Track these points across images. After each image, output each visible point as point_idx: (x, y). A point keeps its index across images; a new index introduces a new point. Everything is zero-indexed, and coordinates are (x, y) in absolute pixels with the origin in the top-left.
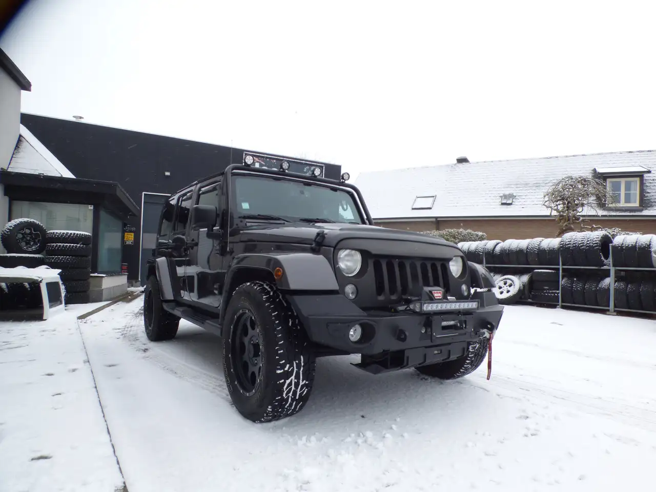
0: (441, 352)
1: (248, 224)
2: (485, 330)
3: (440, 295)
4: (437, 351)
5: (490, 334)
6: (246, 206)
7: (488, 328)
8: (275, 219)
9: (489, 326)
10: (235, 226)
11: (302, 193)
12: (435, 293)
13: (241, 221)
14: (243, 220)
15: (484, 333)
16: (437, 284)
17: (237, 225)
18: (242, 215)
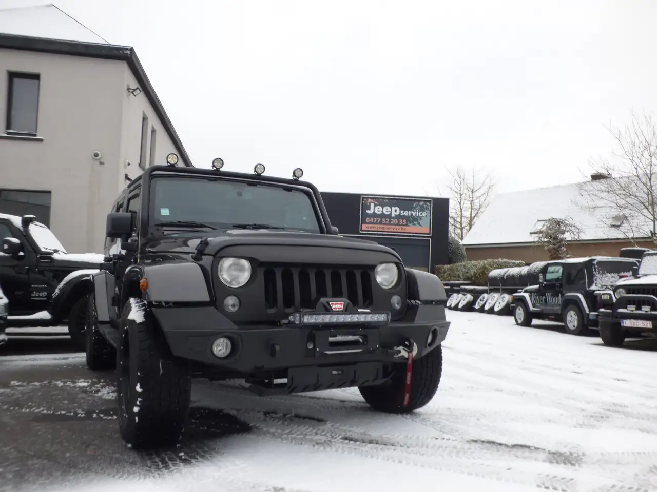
0: (343, 372)
1: (166, 233)
2: (401, 348)
3: (340, 306)
4: (338, 371)
5: (408, 352)
6: (165, 212)
7: (405, 346)
8: (197, 226)
9: (407, 343)
10: (149, 236)
11: (240, 194)
12: (332, 304)
13: (158, 230)
14: (160, 228)
15: (399, 352)
16: (337, 294)
17: (152, 234)
18: (159, 223)
